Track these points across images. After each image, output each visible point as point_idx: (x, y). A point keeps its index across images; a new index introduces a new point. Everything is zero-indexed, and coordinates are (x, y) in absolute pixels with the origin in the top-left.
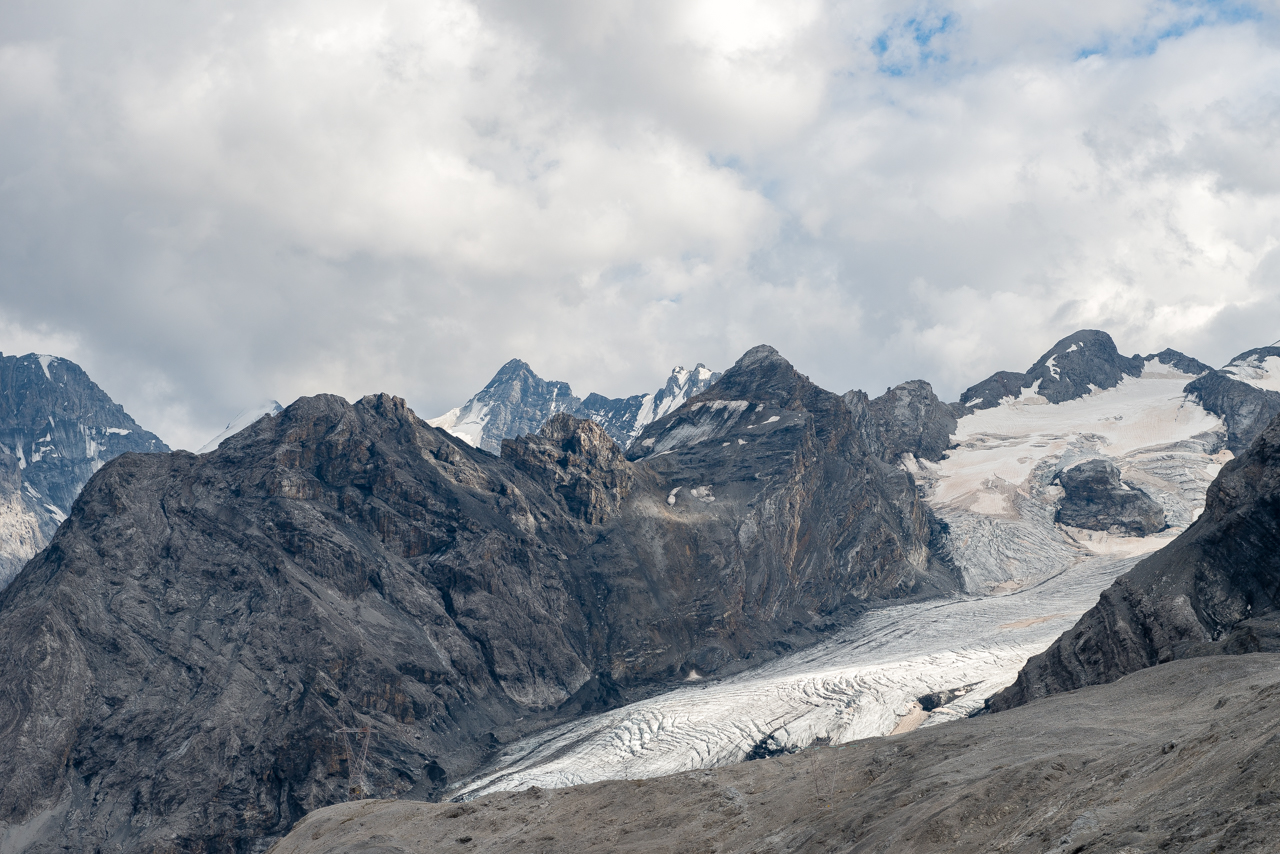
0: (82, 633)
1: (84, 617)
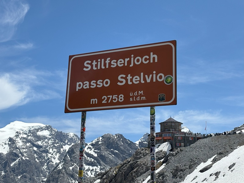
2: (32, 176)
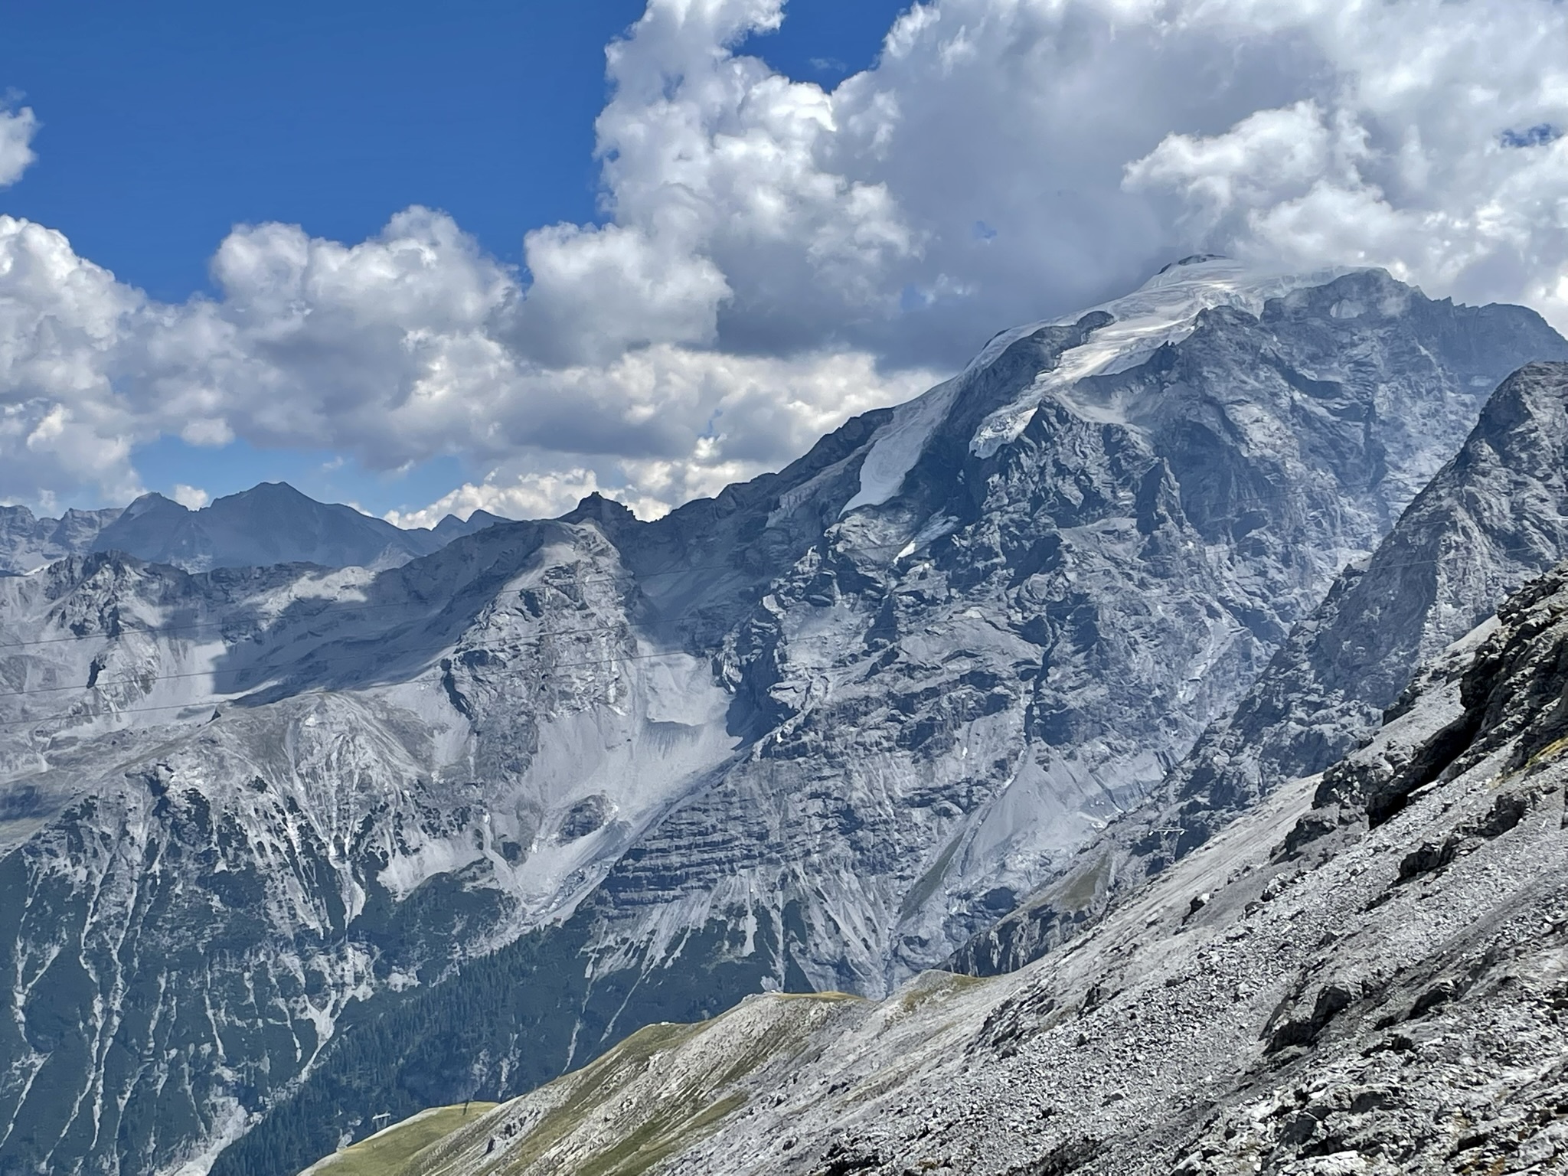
0: (1486, 530)
1: (1487, 514)
2: (1295, 542)
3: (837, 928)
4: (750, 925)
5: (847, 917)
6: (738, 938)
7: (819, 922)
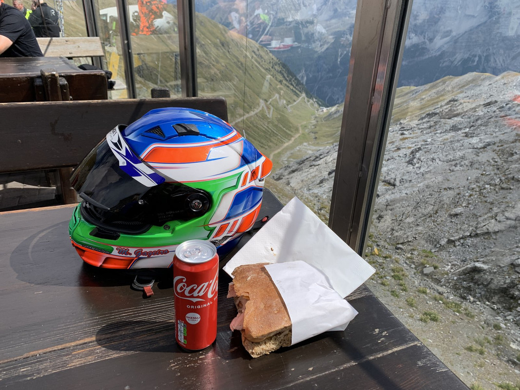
3: (496, 61)
4: (477, 59)
5: (499, 59)
6: (473, 61)
7: (492, 60)
